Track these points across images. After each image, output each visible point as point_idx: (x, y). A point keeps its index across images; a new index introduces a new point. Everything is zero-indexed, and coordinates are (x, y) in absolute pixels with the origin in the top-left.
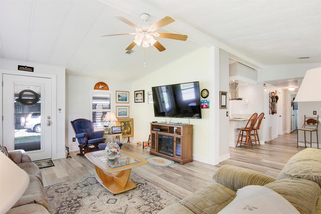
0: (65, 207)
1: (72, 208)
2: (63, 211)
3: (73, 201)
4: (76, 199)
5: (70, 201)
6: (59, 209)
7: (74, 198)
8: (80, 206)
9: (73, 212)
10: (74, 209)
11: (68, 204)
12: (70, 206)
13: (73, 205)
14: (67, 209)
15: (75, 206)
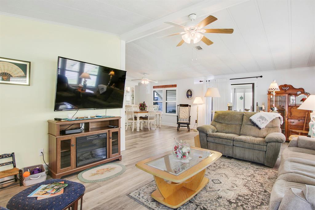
0: (252, 204)
1: (247, 199)
2: (256, 203)
3: (239, 204)
4: (235, 203)
5: (242, 205)
6: (258, 207)
7: (235, 205)
8: (239, 196)
9: (249, 196)
10: (246, 197)
11: (246, 205)
12: (247, 202)
13: (244, 200)
14: (252, 202)
15: (243, 198)
